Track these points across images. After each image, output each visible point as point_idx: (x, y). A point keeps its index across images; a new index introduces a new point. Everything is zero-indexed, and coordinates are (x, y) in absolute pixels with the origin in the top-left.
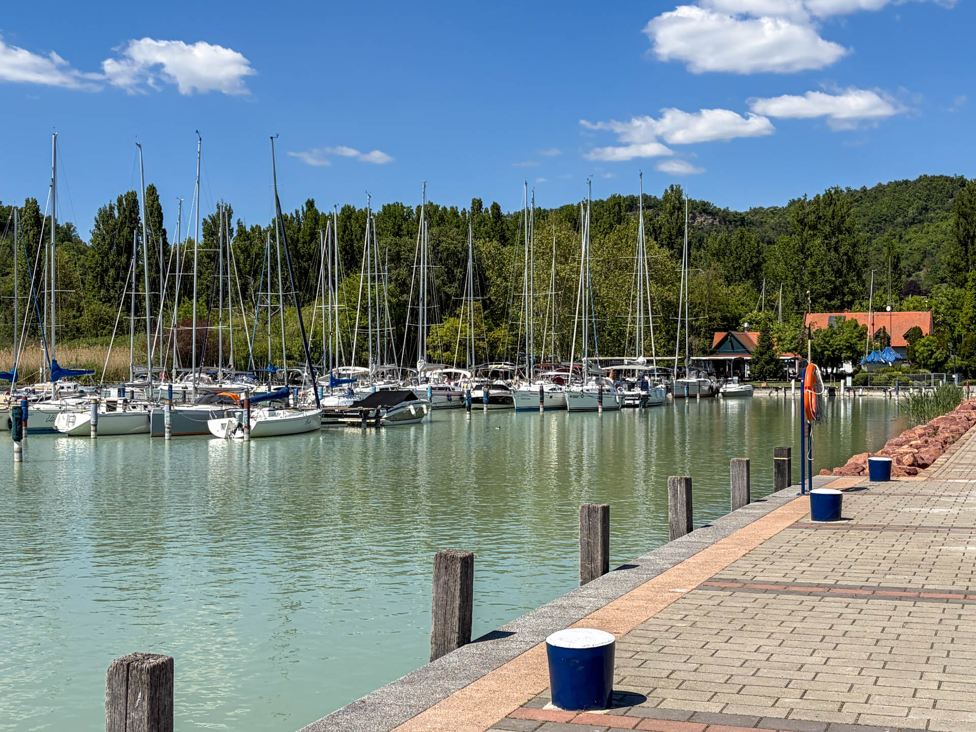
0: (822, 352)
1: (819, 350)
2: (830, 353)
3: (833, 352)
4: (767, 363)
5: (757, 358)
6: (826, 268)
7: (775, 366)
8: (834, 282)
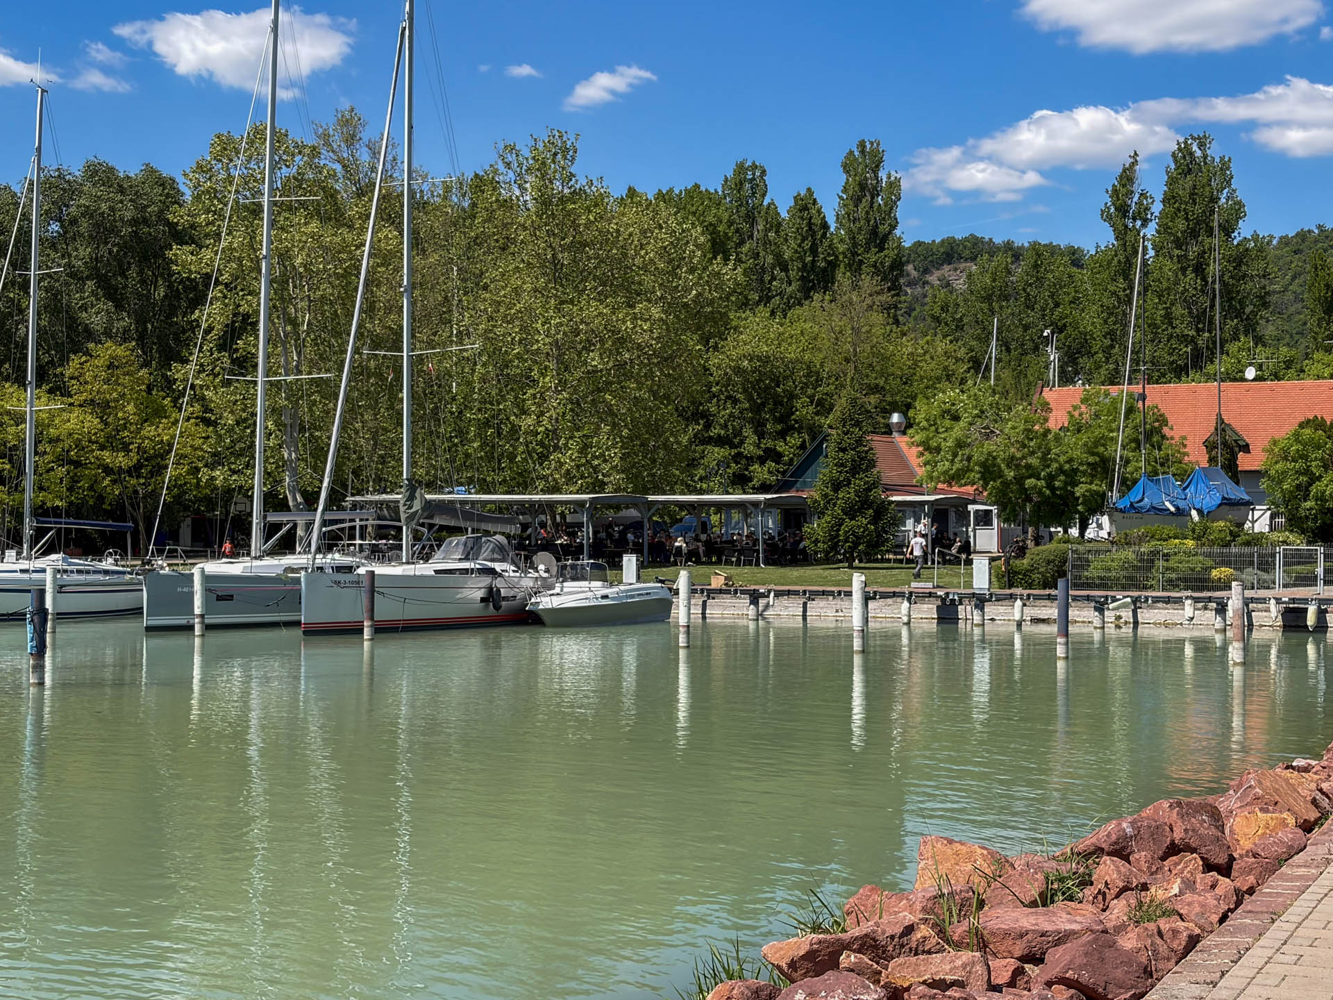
0: (1020, 480)
1: (1010, 474)
2: (1042, 483)
3: (1051, 478)
4: (851, 512)
5: (826, 496)
6: (1178, 310)
7: (875, 520)
8: (1193, 341)
